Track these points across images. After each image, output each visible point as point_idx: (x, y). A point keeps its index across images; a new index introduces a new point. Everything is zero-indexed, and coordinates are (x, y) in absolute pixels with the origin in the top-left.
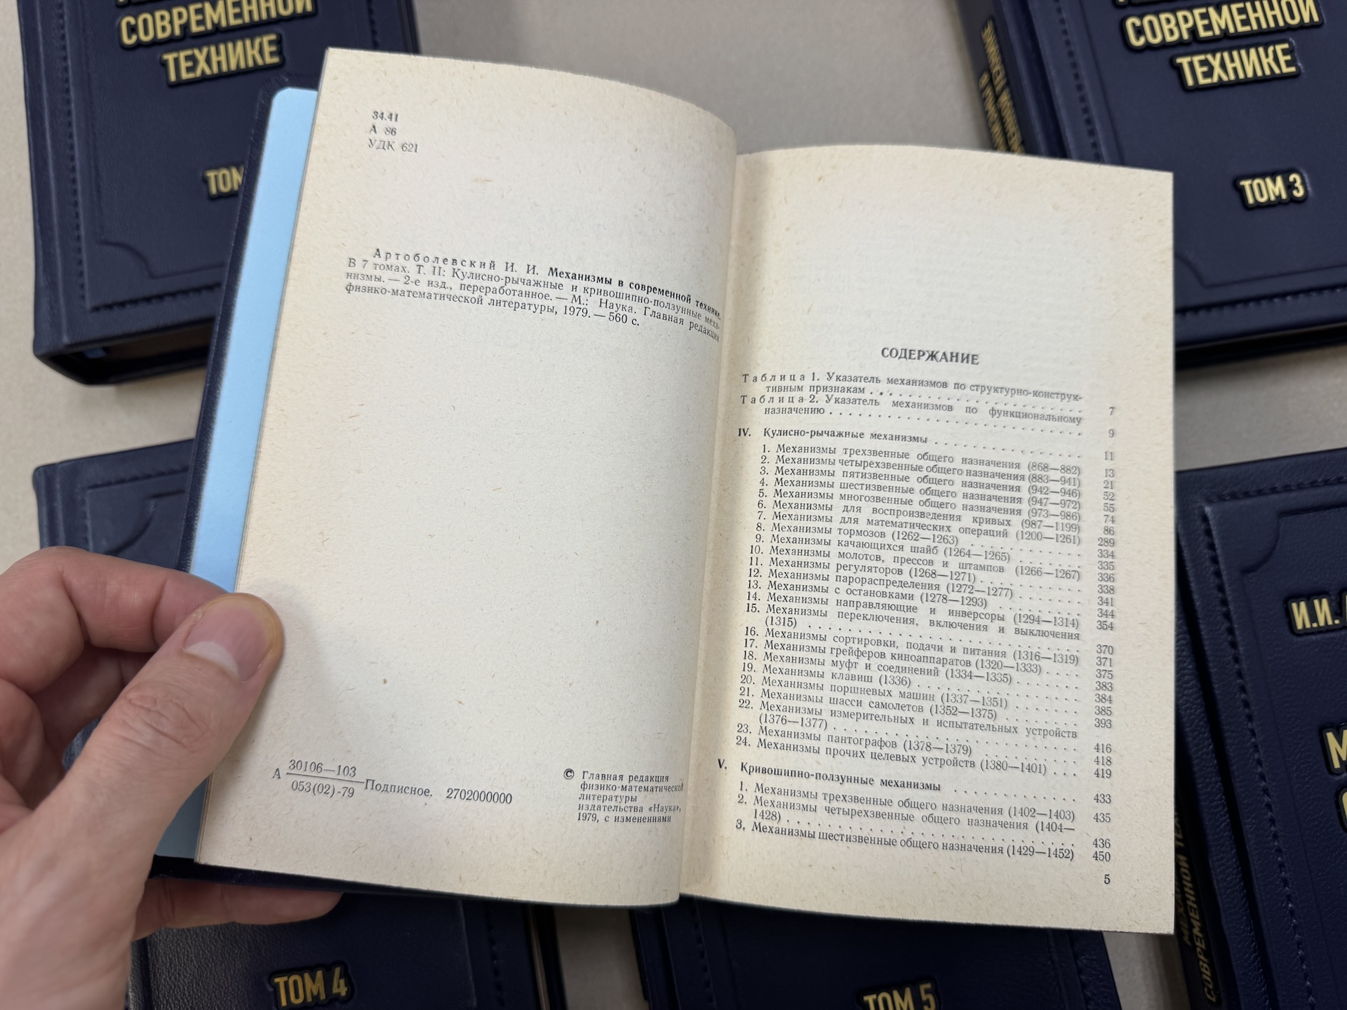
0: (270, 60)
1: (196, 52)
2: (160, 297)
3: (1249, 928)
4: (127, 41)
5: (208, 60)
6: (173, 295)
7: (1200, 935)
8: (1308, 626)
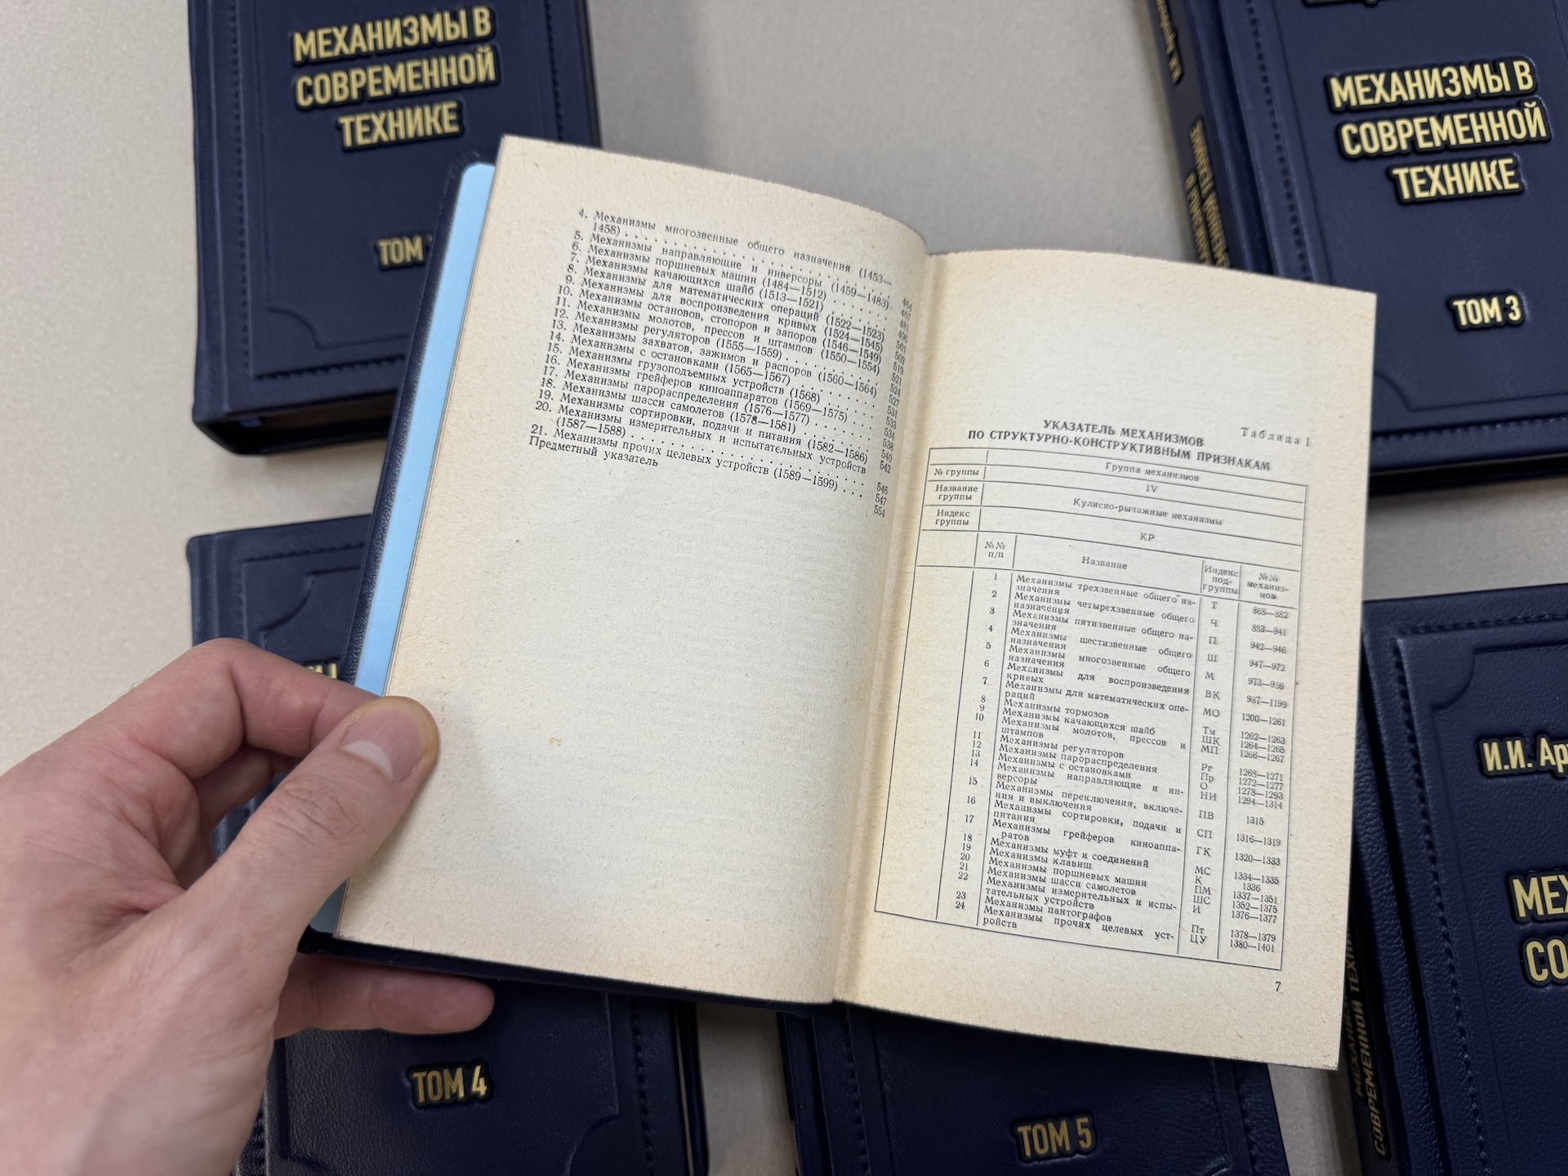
0: (449, 129)
1: (374, 117)
2: (325, 368)
3: (1422, 1078)
4: (303, 102)
5: (385, 126)
6: (339, 366)
7: (1372, 1085)
8: (1499, 767)
